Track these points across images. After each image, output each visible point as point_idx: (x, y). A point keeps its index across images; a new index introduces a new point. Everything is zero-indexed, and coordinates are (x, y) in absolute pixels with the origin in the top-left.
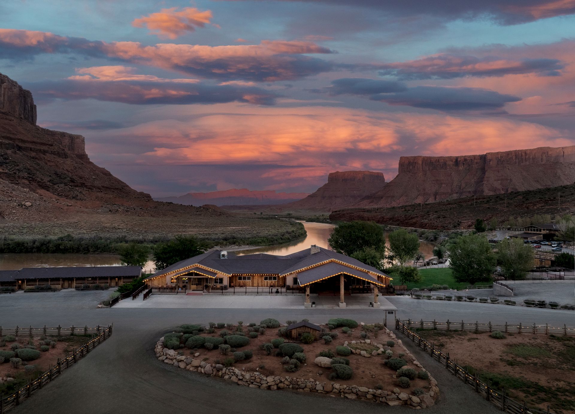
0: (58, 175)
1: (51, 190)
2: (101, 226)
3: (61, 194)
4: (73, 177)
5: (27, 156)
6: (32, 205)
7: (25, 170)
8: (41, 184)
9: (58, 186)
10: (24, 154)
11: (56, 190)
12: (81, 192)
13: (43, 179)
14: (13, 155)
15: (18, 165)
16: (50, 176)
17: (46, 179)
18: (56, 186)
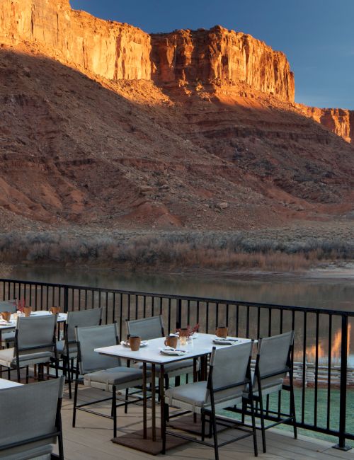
0: (310, 168)
1: (294, 191)
2: (342, 235)
3: (307, 196)
4: (334, 170)
5: (270, 145)
6: (229, 207)
7: (262, 164)
8: (280, 182)
9: (304, 185)
10: (266, 142)
11: (301, 190)
12: (336, 191)
13: (284, 174)
14: (251, 144)
15: (255, 158)
16: (297, 170)
17: (290, 175)
18: (301, 185)
